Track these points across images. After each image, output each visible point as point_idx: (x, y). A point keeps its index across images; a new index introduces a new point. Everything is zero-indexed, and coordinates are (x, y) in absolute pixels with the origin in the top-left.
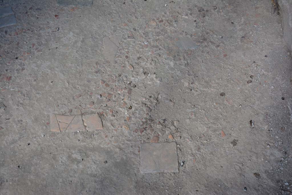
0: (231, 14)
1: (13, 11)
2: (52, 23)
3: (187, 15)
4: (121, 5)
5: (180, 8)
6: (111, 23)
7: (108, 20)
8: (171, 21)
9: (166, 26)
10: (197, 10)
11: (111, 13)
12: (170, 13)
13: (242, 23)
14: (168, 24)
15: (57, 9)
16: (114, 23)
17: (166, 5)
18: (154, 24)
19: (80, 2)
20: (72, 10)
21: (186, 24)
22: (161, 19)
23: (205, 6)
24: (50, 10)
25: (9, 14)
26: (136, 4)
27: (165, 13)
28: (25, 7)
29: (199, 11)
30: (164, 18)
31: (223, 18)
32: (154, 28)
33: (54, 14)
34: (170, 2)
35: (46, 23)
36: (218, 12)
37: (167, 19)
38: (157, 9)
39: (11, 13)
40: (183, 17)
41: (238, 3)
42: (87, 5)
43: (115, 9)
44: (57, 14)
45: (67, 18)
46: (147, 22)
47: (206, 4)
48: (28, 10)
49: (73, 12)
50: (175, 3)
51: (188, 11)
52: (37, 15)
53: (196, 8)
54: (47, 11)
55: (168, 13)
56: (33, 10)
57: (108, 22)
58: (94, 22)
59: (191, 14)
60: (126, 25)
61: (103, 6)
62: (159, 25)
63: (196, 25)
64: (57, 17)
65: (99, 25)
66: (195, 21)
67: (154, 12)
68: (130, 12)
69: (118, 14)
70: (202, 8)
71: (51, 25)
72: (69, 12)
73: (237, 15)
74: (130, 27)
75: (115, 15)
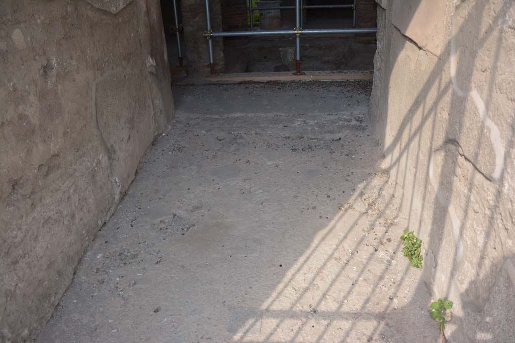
4: (289, 332)
5: (348, 336)
10: (366, 340)
15: (227, 338)
17: (334, 333)
19: (248, 330)
20: (241, 339)
24: (220, 339)
26: (303, 331)
28: (197, 336)
34: (338, 329)
36: (387, 341)
38: (325, 337)
41: (406, 330)
42: (255, 333)
43: (283, 337)
48: (200, 339)
50: (342, 330)
53: (364, 337)
54: (217, 340)
56: (204, 339)
70: (370, 336)
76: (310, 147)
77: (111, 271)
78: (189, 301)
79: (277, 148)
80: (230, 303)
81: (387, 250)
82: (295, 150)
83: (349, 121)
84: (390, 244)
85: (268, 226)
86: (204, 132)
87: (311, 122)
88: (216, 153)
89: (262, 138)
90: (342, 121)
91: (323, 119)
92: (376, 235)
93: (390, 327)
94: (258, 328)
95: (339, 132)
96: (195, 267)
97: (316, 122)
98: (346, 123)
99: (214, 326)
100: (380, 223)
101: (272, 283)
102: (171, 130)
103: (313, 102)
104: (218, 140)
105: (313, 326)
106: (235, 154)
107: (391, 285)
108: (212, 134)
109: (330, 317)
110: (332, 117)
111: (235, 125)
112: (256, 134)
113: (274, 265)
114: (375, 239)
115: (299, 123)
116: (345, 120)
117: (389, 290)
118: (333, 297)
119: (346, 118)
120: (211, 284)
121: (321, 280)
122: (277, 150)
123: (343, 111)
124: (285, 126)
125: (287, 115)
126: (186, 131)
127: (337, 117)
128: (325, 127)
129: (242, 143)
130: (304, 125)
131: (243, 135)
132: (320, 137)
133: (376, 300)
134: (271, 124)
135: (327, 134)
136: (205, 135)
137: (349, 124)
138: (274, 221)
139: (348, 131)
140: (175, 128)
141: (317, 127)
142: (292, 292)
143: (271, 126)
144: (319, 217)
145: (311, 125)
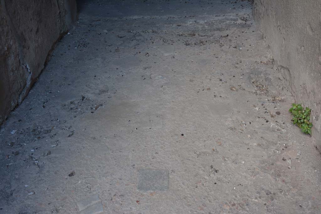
0: (298, 197)
1: (100, 198)
2: (134, 208)
3: (256, 198)
4: (194, 189)
5: (248, 191)
6: (187, 208)
7: (184, 204)
8: (243, 205)
9: (239, 210)
10: (265, 194)
11: (186, 197)
12: (240, 196)
13: (310, 206)
14: (241, 208)
15: (138, 195)
16: (190, 208)
17: (235, 188)
18: (228, 208)
19: (157, 187)
20: (151, 195)
21: (257, 208)
22: (233, 203)
23: (271, 189)
24: (132, 196)
25: (97, 201)
26: (207, 187)
27: (236, 197)
28: (110, 194)
29: (267, 194)
30: (236, 202)
31: (291, 201)
32: (228, 213)
33: (136, 199)
34: (238, 185)
35: (129, 209)
36: (285, 195)
37: (239, 202)
38: (227, 192)
39: (98, 201)
40: (253, 200)
41: (301, 186)
42: (163, 190)
43: (189, 193)
44: (138, 200)
45: (147, 204)
46: (221, 206)
47: (272, 187)
48: (113, 197)
49: (152, 197)
50: (242, 186)
51: (257, 194)
52: (120, 202)
53: (263, 191)
54: (129, 196)
55: (238, 196)
56: (116, 196)
57: (185, 206)
58: (172, 206)
59: (260, 197)
60: (202, 209)
61: (178, 190)
62: (232, 209)
63: (267, 209)
64: (138, 203)
65: (177, 209)
66: (265, 204)
67: (225, 195)
68: (203, 196)
69: (193, 198)
70: (268, 191)
71: (134, 211)
72: (149, 197)
73: (303, 198)
74: (206, 211)
75: (190, 199)
76: (202, 42)
77: (25, 144)
78: (101, 165)
79: (172, 43)
80: (139, 166)
81: (276, 122)
82: (189, 44)
83: (236, 20)
84: (279, 116)
85: (168, 104)
86: (106, 31)
87: (202, 22)
88: (118, 48)
89: (158, 35)
90: (229, 20)
91: (212, 20)
92: (266, 109)
93: (286, 183)
94: (166, 185)
95: (227, 29)
96: (105, 138)
97: (206, 21)
98: (232, 22)
99: (126, 185)
100: (268, 100)
101: (175, 149)
102: (75, 29)
103: (202, 7)
104: (119, 37)
105: (215, 183)
106: (135, 48)
107: (283, 149)
108: (113, 33)
109: (231, 175)
110: (220, 18)
111: (133, 25)
112: (153, 32)
113: (177, 135)
114: (265, 113)
115: (191, 23)
116: (232, 20)
117: (282, 153)
118: (232, 159)
119: (233, 18)
120: (121, 152)
121: (219, 145)
122: (172, 44)
123: (230, 13)
124: (178, 26)
125: (180, 17)
126: (89, 31)
127: (224, 17)
128: (214, 25)
129: (140, 39)
130: (196, 24)
131: (142, 33)
132: (210, 34)
133: (271, 161)
134: (166, 24)
135: (216, 32)
136: (107, 34)
137: (236, 22)
138: (173, 100)
139: (235, 29)
140: (79, 27)
141: (206, 26)
142: (194, 156)
143: (166, 25)
144: (214, 96)
145: (201, 24)
